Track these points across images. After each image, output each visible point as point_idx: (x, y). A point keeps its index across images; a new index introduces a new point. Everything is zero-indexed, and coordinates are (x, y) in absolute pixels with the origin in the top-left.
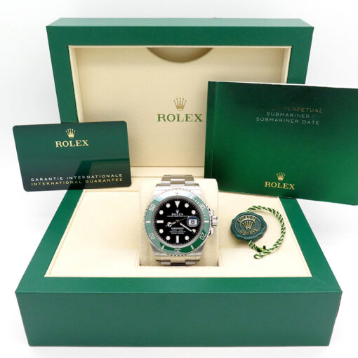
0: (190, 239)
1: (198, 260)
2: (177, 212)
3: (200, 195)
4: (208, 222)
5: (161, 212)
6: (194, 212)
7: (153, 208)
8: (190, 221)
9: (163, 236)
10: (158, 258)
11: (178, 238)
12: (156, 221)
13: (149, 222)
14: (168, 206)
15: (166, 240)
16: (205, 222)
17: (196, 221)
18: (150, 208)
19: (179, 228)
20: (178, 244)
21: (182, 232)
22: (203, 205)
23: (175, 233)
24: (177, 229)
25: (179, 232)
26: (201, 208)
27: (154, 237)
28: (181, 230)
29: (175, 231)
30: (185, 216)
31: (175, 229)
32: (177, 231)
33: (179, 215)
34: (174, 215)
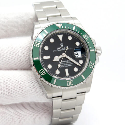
2: (62, 46)
7: (39, 44)
11: (67, 70)
18: (36, 45)
19: (66, 61)
20: (68, 77)
21: (70, 65)
22: (86, 35)
23: (64, 67)
24: (65, 62)
25: (67, 65)
26: (85, 38)
27: (44, 72)
28: (68, 63)
29: (62, 64)
30: (70, 49)
31: (63, 63)
32: (65, 64)
33: (64, 49)
34: (59, 49)
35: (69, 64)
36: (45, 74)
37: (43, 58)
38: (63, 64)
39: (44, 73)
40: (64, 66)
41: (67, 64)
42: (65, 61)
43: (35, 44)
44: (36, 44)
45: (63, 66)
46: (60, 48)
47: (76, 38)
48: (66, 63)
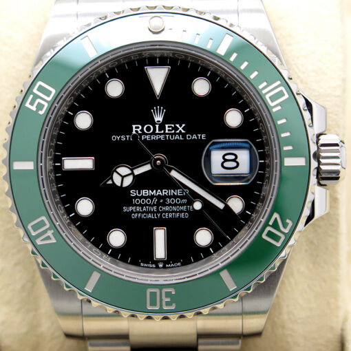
0: (218, 243)
1: (258, 334)
2: (159, 118)
3: (263, 34)
4: (300, 162)
5: (84, 121)
6: (233, 118)
7: (45, 100)
8: (217, 156)
9: (94, 230)
10: (73, 326)
11: (160, 235)
12: (58, 159)
13: (29, 166)
14: (115, 89)
15: (105, 247)
16: (289, 162)
17: (244, 156)
18: (32, 103)
19: (165, 192)
20: (161, 265)
21: (181, 212)
22: (279, 83)
23: (150, 216)
24: (159, 197)
25: (167, 208)
26: (267, 97)
27: (50, 233)
28: (175, 201)
29: (146, 205)
30: (194, 137)
31: (148, 197)
32: (158, 204)
33: (164, 133)
34: (142, 130)
35: (175, 205)
36: (53, 241)
37: (61, 161)
38: (150, 205)
39: (48, 238)
40: (151, 212)
41: (170, 205)
42: (159, 193)
43: (31, 96)
44: (36, 97)
45: (148, 212)
46: (148, 129)
47: (231, 88)
48: (162, 201)
